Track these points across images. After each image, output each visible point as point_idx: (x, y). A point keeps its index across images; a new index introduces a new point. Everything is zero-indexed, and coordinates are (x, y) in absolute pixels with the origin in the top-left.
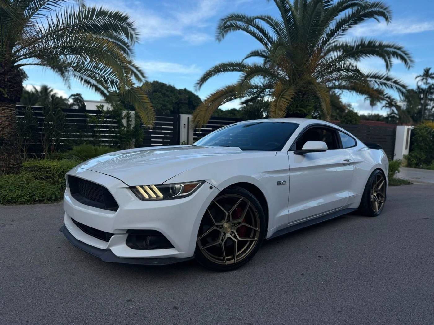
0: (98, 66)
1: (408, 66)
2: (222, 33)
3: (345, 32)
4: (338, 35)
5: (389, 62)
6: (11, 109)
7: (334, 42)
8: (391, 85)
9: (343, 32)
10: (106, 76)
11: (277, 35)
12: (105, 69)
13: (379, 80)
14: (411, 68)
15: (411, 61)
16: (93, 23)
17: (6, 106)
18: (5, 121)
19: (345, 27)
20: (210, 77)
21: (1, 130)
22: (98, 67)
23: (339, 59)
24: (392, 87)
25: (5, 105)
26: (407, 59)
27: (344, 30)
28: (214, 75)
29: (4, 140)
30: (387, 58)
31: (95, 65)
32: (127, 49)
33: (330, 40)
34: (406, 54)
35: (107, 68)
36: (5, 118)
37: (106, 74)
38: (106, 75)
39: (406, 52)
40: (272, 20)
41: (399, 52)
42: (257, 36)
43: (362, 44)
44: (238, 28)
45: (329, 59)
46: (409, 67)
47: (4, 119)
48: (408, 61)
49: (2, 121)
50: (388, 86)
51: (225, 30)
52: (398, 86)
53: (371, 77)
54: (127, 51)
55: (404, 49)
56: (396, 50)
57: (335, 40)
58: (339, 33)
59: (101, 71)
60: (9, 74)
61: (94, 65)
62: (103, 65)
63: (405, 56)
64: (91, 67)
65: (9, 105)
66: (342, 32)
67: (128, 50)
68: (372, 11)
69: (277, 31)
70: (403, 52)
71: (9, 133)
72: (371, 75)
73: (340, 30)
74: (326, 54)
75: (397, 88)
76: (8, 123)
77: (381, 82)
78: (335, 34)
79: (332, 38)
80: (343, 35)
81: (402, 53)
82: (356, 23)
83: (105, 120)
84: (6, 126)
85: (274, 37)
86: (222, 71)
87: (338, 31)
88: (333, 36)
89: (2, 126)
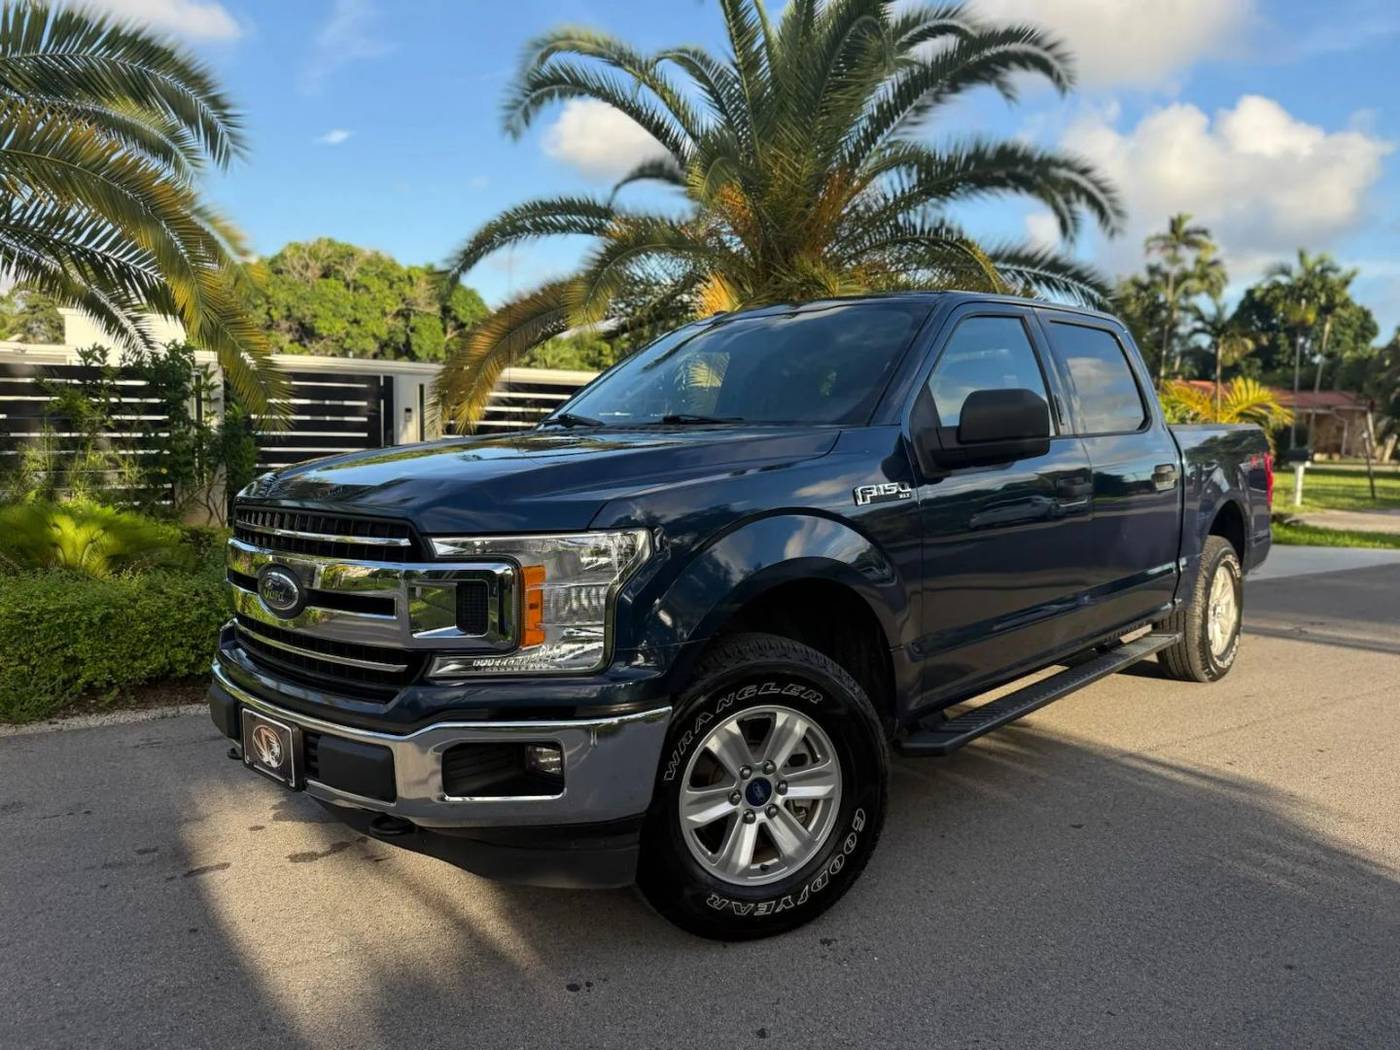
0: (66, 214)
1: (1109, 228)
2: (522, 108)
3: (924, 117)
4: (902, 123)
5: (1067, 215)
7: (890, 145)
8: (1066, 284)
9: (917, 115)
10: (100, 254)
11: (718, 113)
12: (97, 225)
13: (1028, 269)
14: (1117, 236)
15: (1119, 213)
16: (40, 64)
19: (925, 97)
20: (488, 251)
22: (68, 217)
23: (907, 201)
24: (1068, 289)
26: (1106, 205)
27: (920, 110)
28: (502, 244)
30: (1059, 199)
31: (52, 211)
32: (175, 148)
33: (879, 140)
34: (1104, 190)
35: (104, 222)
37: (98, 245)
38: (99, 250)
39: (1105, 185)
40: (708, 65)
41: (1083, 181)
42: (647, 115)
43: (977, 156)
44: (578, 90)
45: (876, 201)
46: (1112, 233)
48: (1109, 211)
50: (1055, 284)
51: (534, 95)
52: (1087, 289)
53: (1006, 261)
54: (177, 156)
55: (1098, 174)
56: (1075, 177)
57: (892, 139)
58: (905, 118)
59: (77, 235)
61: (47, 212)
62: (85, 212)
63: (1100, 197)
64: (39, 220)
66: (913, 113)
67: (181, 155)
68: (1006, 52)
69: (718, 100)
70: (1096, 183)
72: (1005, 255)
73: (909, 108)
74: (865, 181)
75: (1083, 293)
77: (1035, 274)
78: (893, 121)
79: (886, 132)
80: (915, 124)
81: (1091, 187)
82: (955, 88)
83: (114, 400)
85: (709, 119)
86: (529, 231)
87: (903, 111)
88: (888, 126)
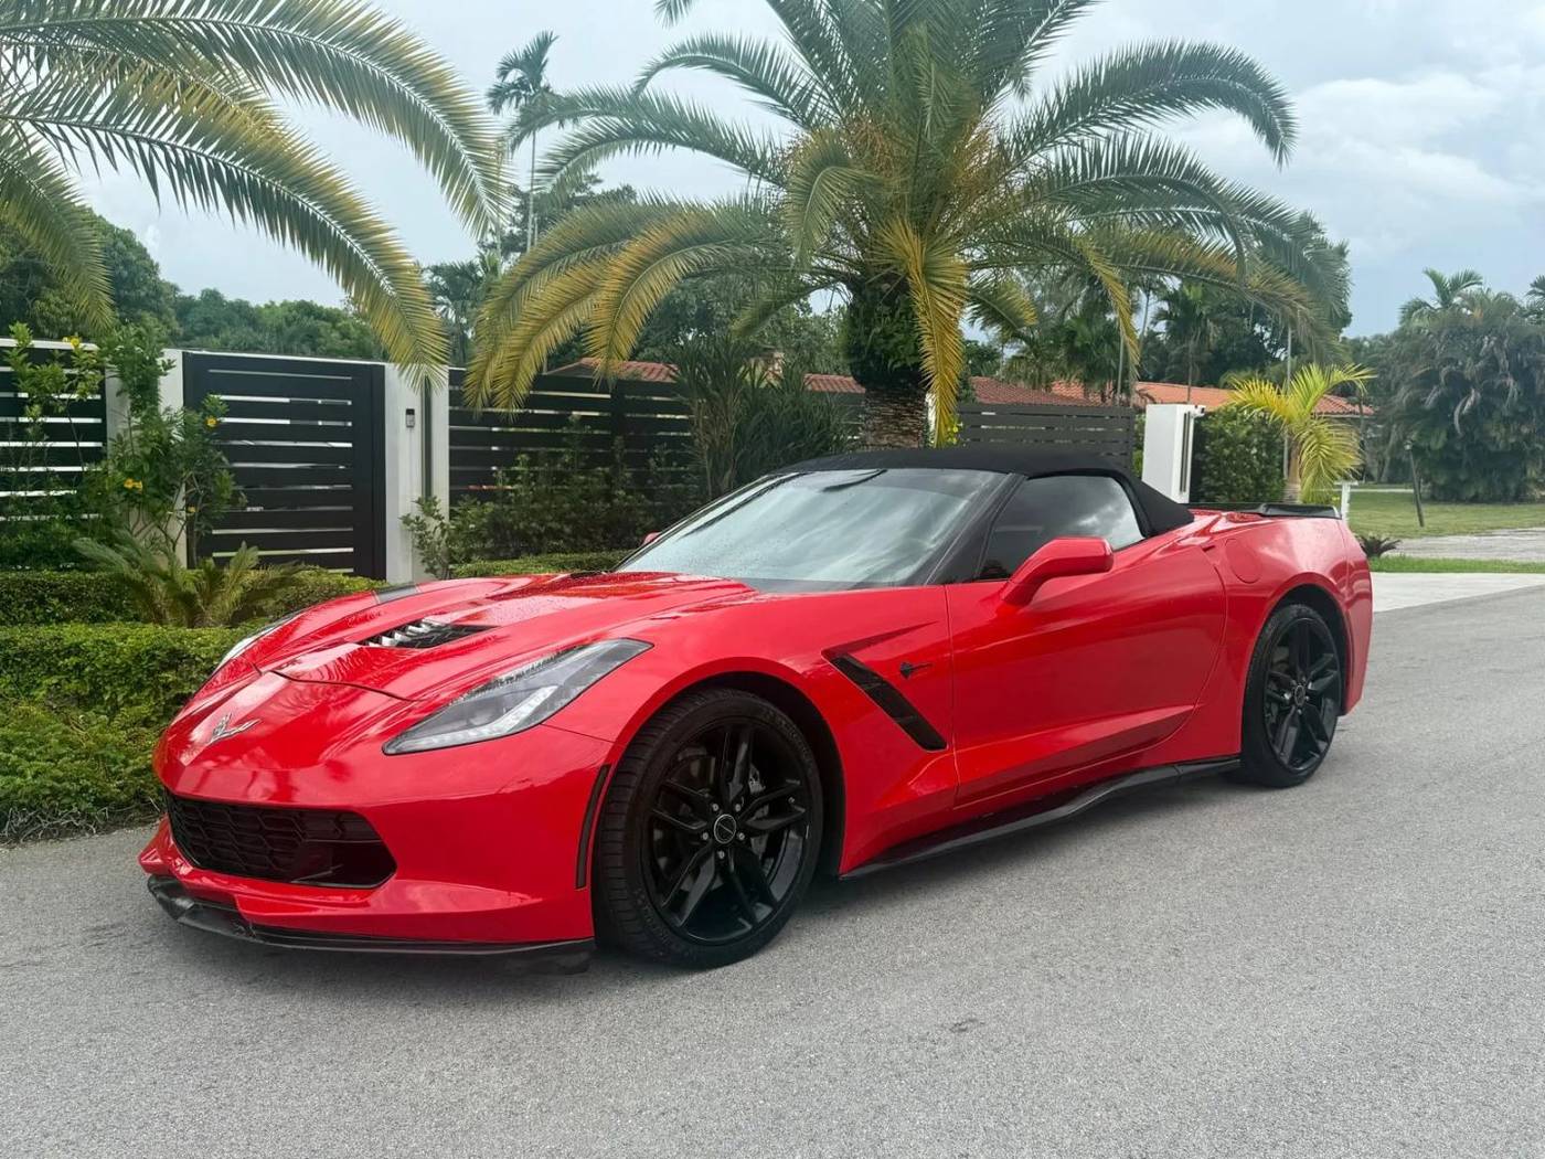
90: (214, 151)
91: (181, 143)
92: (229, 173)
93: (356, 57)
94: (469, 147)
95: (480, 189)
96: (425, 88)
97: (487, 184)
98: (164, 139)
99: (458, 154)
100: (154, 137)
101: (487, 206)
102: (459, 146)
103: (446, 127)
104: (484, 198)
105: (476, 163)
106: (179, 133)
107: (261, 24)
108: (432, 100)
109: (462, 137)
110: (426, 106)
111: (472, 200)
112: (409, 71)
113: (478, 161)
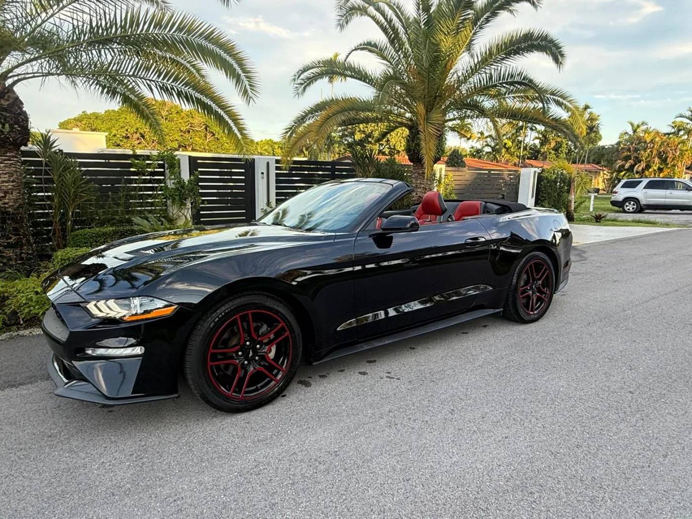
6: (15, 159)
17: (8, 154)
18: (6, 182)
21: (2, 197)
25: (6, 153)
29: (8, 213)
36: (6, 176)
47: (5, 178)
49: (3, 182)
60: (6, 97)
65: (11, 154)
71: (16, 201)
76: (12, 184)
84: (10, 189)
89: (4, 189)
90: (171, 82)
91: (159, 80)
92: (177, 89)
93: (204, 43)
94: (244, 73)
95: (248, 87)
96: (227, 52)
97: (250, 85)
98: (154, 79)
99: (240, 75)
100: (150, 78)
101: (250, 93)
102: (240, 72)
103: (236, 66)
104: (249, 90)
105: (247, 78)
106: (159, 76)
107: (171, 33)
108: (230, 56)
109: (241, 69)
110: (228, 58)
111: (246, 92)
112: (222, 46)
113: (247, 77)
